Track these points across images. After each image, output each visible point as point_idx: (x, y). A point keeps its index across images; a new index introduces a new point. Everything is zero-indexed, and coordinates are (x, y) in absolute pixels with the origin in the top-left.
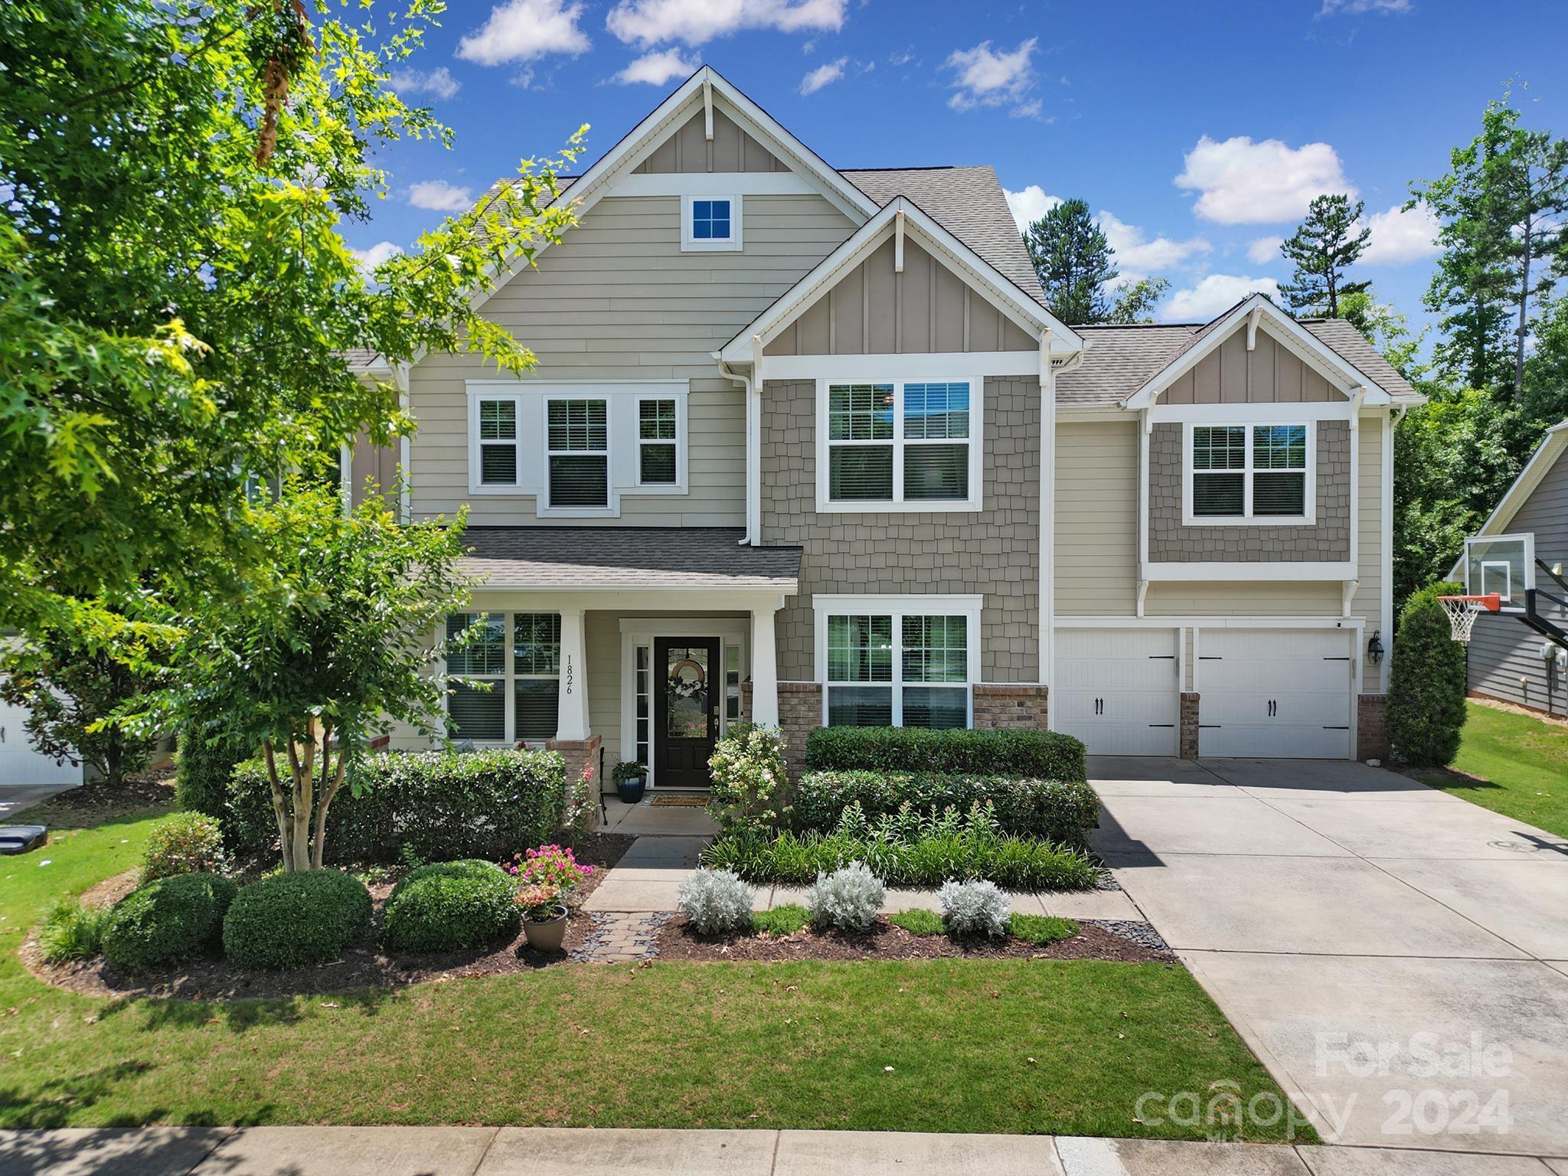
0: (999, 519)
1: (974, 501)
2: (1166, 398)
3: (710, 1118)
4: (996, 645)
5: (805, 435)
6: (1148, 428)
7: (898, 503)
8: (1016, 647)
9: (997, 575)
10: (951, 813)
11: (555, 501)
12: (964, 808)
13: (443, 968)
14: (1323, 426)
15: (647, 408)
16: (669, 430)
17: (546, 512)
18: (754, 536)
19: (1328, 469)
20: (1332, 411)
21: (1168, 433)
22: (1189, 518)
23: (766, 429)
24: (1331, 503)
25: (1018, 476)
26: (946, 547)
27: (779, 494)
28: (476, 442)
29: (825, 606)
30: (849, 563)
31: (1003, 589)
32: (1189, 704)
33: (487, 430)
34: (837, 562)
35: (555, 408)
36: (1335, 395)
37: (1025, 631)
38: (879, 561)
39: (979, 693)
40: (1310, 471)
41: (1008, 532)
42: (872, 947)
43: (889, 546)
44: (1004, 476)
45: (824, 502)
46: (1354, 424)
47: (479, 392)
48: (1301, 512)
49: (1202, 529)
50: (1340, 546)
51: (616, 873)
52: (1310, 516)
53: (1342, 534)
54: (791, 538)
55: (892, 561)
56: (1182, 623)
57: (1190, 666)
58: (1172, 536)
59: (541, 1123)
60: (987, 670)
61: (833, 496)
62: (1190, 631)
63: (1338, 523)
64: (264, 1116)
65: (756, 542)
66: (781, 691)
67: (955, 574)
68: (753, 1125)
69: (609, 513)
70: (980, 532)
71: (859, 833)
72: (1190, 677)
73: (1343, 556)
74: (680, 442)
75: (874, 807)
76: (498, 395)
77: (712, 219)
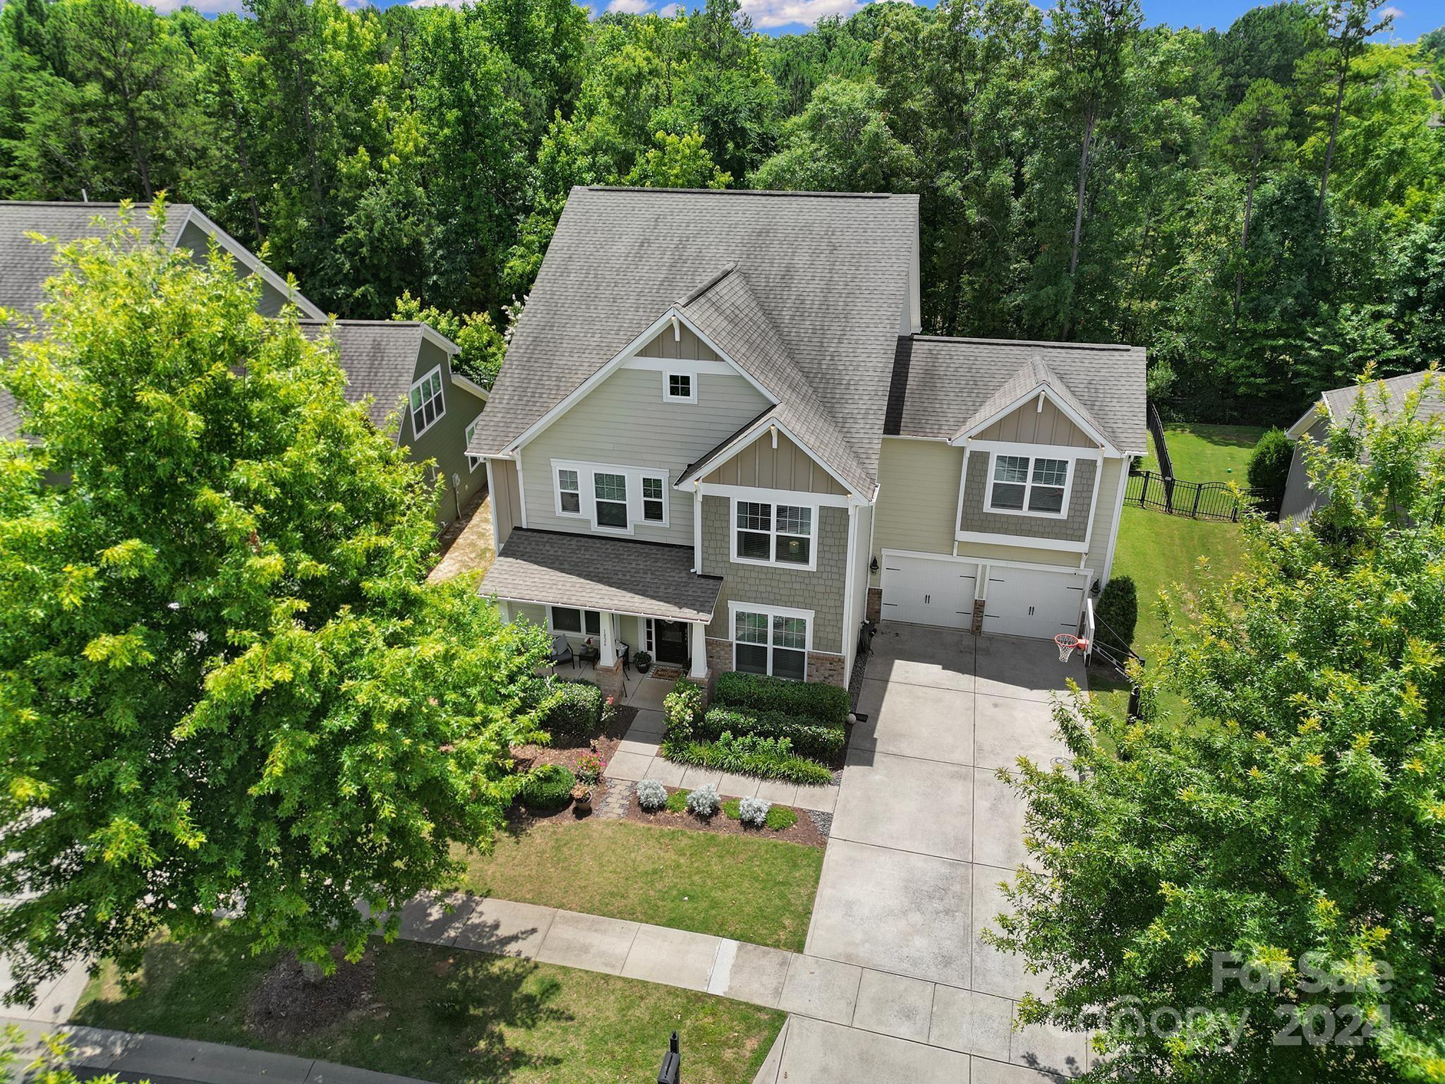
0: (825, 575)
1: (812, 566)
2: (982, 436)
3: (622, 915)
4: (820, 634)
5: (724, 524)
6: (967, 454)
7: (772, 562)
8: (831, 636)
9: (823, 602)
10: (771, 740)
11: (600, 523)
12: (776, 739)
13: (545, 817)
14: (1080, 462)
15: (647, 482)
16: (659, 495)
17: (596, 529)
18: (698, 568)
19: (1080, 488)
20: (1086, 453)
21: (979, 459)
22: (987, 507)
23: (704, 519)
24: (1078, 507)
25: (835, 557)
26: (797, 586)
27: (711, 551)
28: (558, 491)
29: (735, 607)
30: (747, 588)
31: (825, 610)
32: (979, 607)
33: (563, 485)
34: (740, 586)
35: (599, 478)
36: (1090, 443)
37: (835, 630)
38: (762, 589)
39: (811, 656)
40: (1067, 488)
41: (829, 583)
42: (708, 823)
43: (768, 582)
44: (828, 555)
45: (734, 557)
46: (1100, 464)
47: (558, 465)
48: (1059, 510)
49: (996, 515)
50: (1079, 533)
51: (625, 745)
52: (1064, 514)
53: (1082, 526)
54: (717, 573)
55: (769, 589)
56: (980, 562)
57: (982, 585)
58: (976, 517)
59: (570, 909)
60: (816, 645)
61: (739, 554)
62: (984, 567)
63: (1081, 520)
64: (488, 894)
65: (699, 573)
66: (708, 643)
67: (801, 599)
68: (634, 920)
69: (628, 532)
70: (815, 581)
71: (728, 745)
72: (981, 591)
73: (1081, 538)
74: (664, 500)
75: (738, 732)
76: (568, 466)
77: (680, 385)
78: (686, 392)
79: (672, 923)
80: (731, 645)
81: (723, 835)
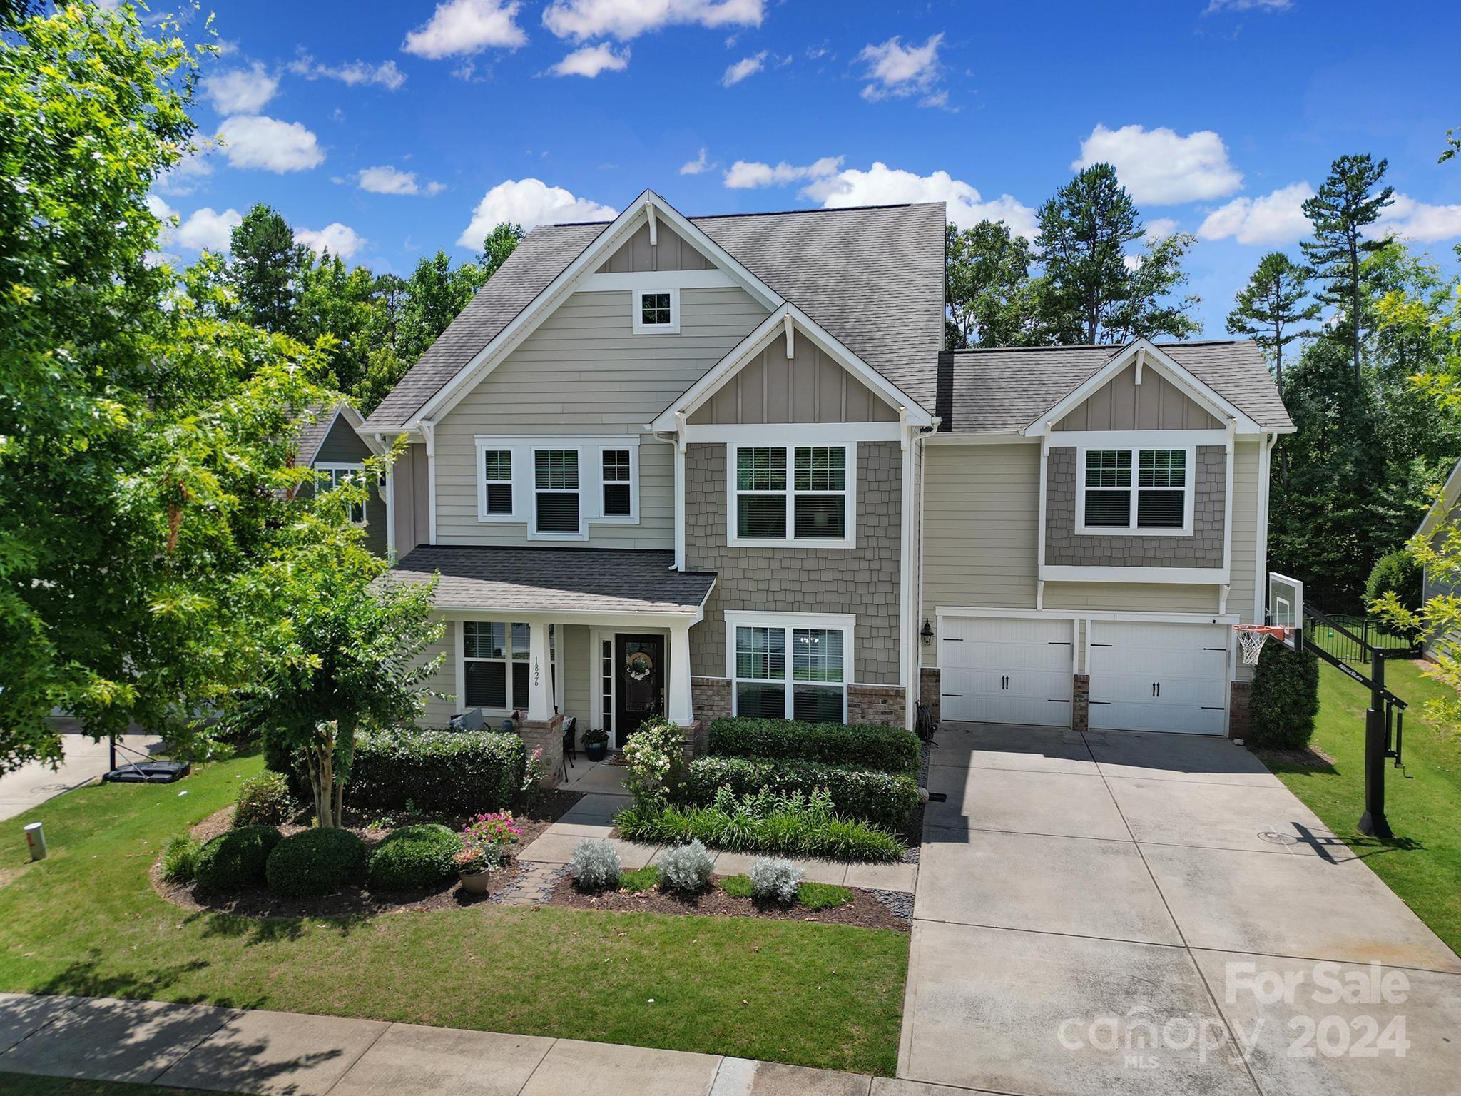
0: (869, 555)
1: (849, 540)
2: (1062, 425)
3: (520, 1027)
4: (865, 654)
5: (718, 487)
6: (1045, 452)
7: (790, 540)
8: (882, 656)
9: (866, 599)
10: (798, 796)
11: (541, 527)
12: (807, 793)
13: (402, 903)
14: (1201, 450)
15: (608, 456)
16: (625, 474)
17: (535, 537)
18: (680, 563)
19: (1206, 488)
20: (1210, 437)
21: (1063, 456)
22: (1081, 528)
23: (689, 481)
24: (1207, 517)
25: (884, 522)
26: (827, 576)
27: (699, 532)
28: (483, 482)
29: (734, 620)
30: (753, 586)
31: (871, 611)
32: (1081, 684)
33: (490, 473)
34: (743, 585)
35: (541, 456)
36: (1214, 423)
37: (889, 644)
38: (775, 586)
39: (853, 692)
40: (1189, 489)
41: (876, 565)
42: (695, 905)
43: (784, 574)
44: (873, 521)
45: (733, 539)
46: (1230, 449)
47: (485, 445)
48: (1180, 525)
49: (1092, 538)
50: (1215, 555)
51: (557, 827)
52: (1188, 528)
53: (1217, 544)
54: (708, 566)
55: (786, 585)
56: (1077, 616)
57: (1082, 652)
58: (1066, 543)
59: (418, 1022)
60: (860, 672)
61: (741, 534)
62: (1083, 623)
63: (1214, 535)
64: (259, 1004)
65: (682, 568)
66: (695, 685)
67: (834, 597)
68: (543, 1034)
69: (580, 538)
70: (854, 565)
71: (728, 808)
72: (1082, 661)
73: (1217, 563)
74: (633, 483)
75: (742, 787)
76: (498, 445)
77: (656, 308)
78: (665, 318)
79: (621, 1036)
80: (729, 684)
81: (719, 919)
